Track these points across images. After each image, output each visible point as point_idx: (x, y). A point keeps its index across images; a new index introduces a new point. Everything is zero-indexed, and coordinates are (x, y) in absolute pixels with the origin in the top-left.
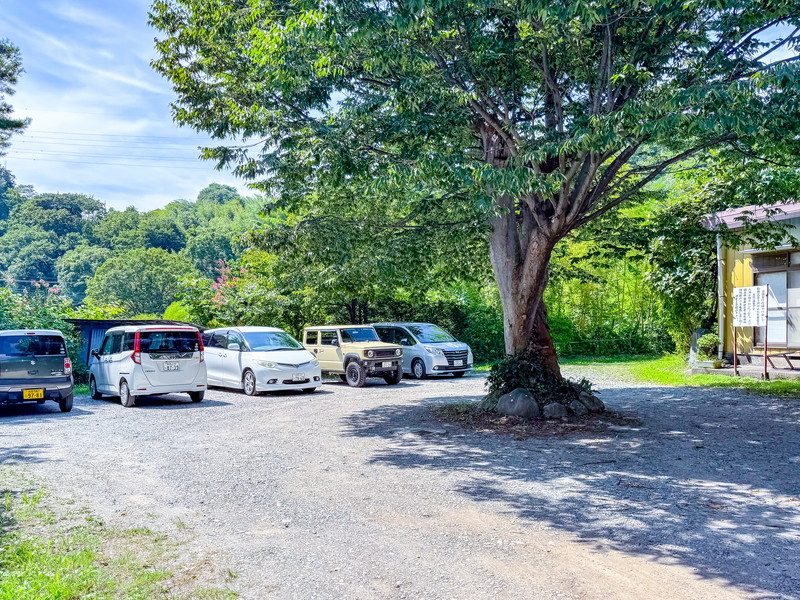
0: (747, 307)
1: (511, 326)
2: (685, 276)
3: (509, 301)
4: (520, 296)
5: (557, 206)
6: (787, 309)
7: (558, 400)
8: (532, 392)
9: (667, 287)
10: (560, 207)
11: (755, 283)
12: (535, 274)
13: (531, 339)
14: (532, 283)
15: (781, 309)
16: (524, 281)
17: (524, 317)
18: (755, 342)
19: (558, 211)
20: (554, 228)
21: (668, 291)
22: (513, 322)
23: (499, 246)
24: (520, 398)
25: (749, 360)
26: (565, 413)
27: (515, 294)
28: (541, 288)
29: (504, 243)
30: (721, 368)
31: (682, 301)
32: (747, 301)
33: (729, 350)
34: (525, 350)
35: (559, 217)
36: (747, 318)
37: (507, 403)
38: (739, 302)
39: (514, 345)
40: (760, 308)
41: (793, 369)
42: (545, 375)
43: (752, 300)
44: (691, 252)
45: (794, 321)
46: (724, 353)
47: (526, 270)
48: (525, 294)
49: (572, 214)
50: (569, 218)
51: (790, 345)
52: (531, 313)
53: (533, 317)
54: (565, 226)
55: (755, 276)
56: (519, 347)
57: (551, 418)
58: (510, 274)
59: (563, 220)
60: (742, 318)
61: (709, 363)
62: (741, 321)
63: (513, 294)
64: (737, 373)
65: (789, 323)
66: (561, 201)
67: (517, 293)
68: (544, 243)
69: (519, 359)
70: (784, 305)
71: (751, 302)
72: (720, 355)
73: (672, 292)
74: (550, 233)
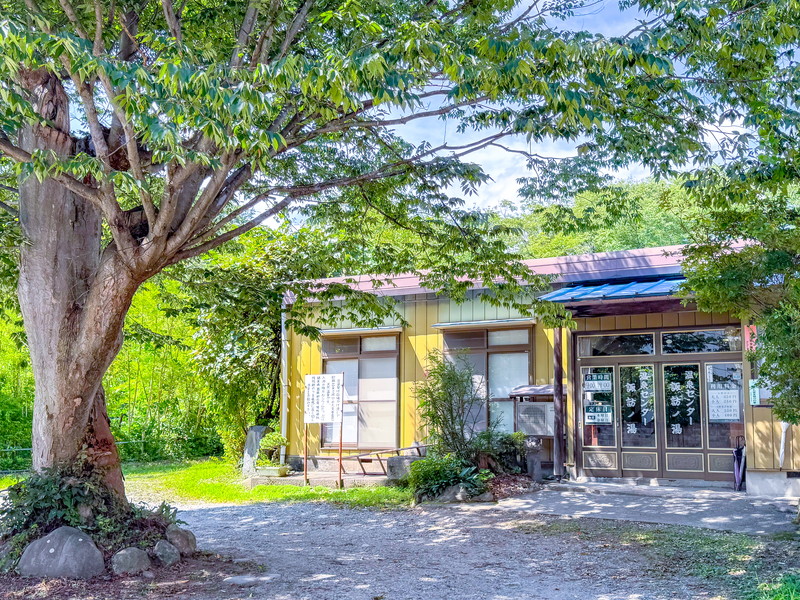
0: (320, 398)
1: (50, 417)
2: (244, 358)
3: (52, 373)
4: (73, 366)
5: (155, 222)
6: (358, 402)
7: (134, 541)
8: (88, 531)
9: (223, 370)
10: (160, 223)
11: (324, 371)
12: (104, 329)
13: (84, 441)
14: (98, 343)
15: (351, 402)
16: (83, 339)
17: (78, 401)
18: (322, 442)
19: (156, 230)
20: (146, 257)
21: (224, 376)
22: (55, 411)
23: (39, 276)
24: (68, 545)
25: (316, 463)
26: (147, 563)
27: (65, 361)
28: (111, 353)
29: (49, 270)
30: (285, 476)
31: (238, 390)
32: (320, 391)
33: (292, 453)
34: (74, 458)
35: (156, 240)
36: (321, 413)
37: (42, 557)
38: (311, 393)
39: (54, 450)
40: (336, 400)
41: (365, 474)
42: (107, 501)
43: (326, 390)
44: (252, 328)
45: (365, 417)
46: (286, 456)
47: (88, 322)
48: (82, 361)
49: (178, 239)
50: (173, 244)
51: (361, 446)
52: (89, 396)
53: (91, 401)
54: (163, 256)
55: (324, 362)
56: (62, 453)
57: (126, 575)
58: (56, 326)
59: (163, 246)
60: (315, 413)
61: (273, 469)
62: (313, 416)
63: (59, 361)
64: (308, 481)
65: (360, 419)
66: (163, 216)
67: (68, 360)
68: (124, 279)
69: (63, 474)
70: (354, 398)
71: (326, 393)
72: (282, 458)
73: (229, 377)
74: (138, 264)
